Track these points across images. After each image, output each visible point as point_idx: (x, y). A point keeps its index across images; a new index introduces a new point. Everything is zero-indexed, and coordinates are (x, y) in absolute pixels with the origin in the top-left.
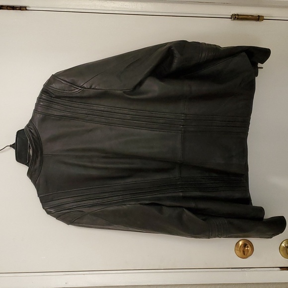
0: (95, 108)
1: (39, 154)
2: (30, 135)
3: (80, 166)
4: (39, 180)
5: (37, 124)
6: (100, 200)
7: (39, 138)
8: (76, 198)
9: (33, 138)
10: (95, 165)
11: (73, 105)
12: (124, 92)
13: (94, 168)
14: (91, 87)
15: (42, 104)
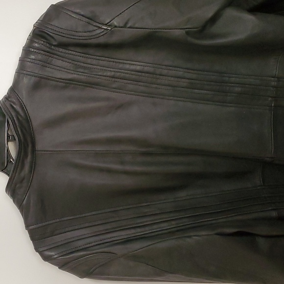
0: (127, 66)
1: (30, 149)
2: (13, 114)
3: (101, 170)
4: (29, 197)
5: (24, 95)
6: (139, 230)
7: (28, 120)
8: (95, 229)
9: (18, 119)
10: (128, 168)
11: (89, 61)
12: (187, 33)
13: (126, 173)
14: (126, 23)
15: (33, 57)
